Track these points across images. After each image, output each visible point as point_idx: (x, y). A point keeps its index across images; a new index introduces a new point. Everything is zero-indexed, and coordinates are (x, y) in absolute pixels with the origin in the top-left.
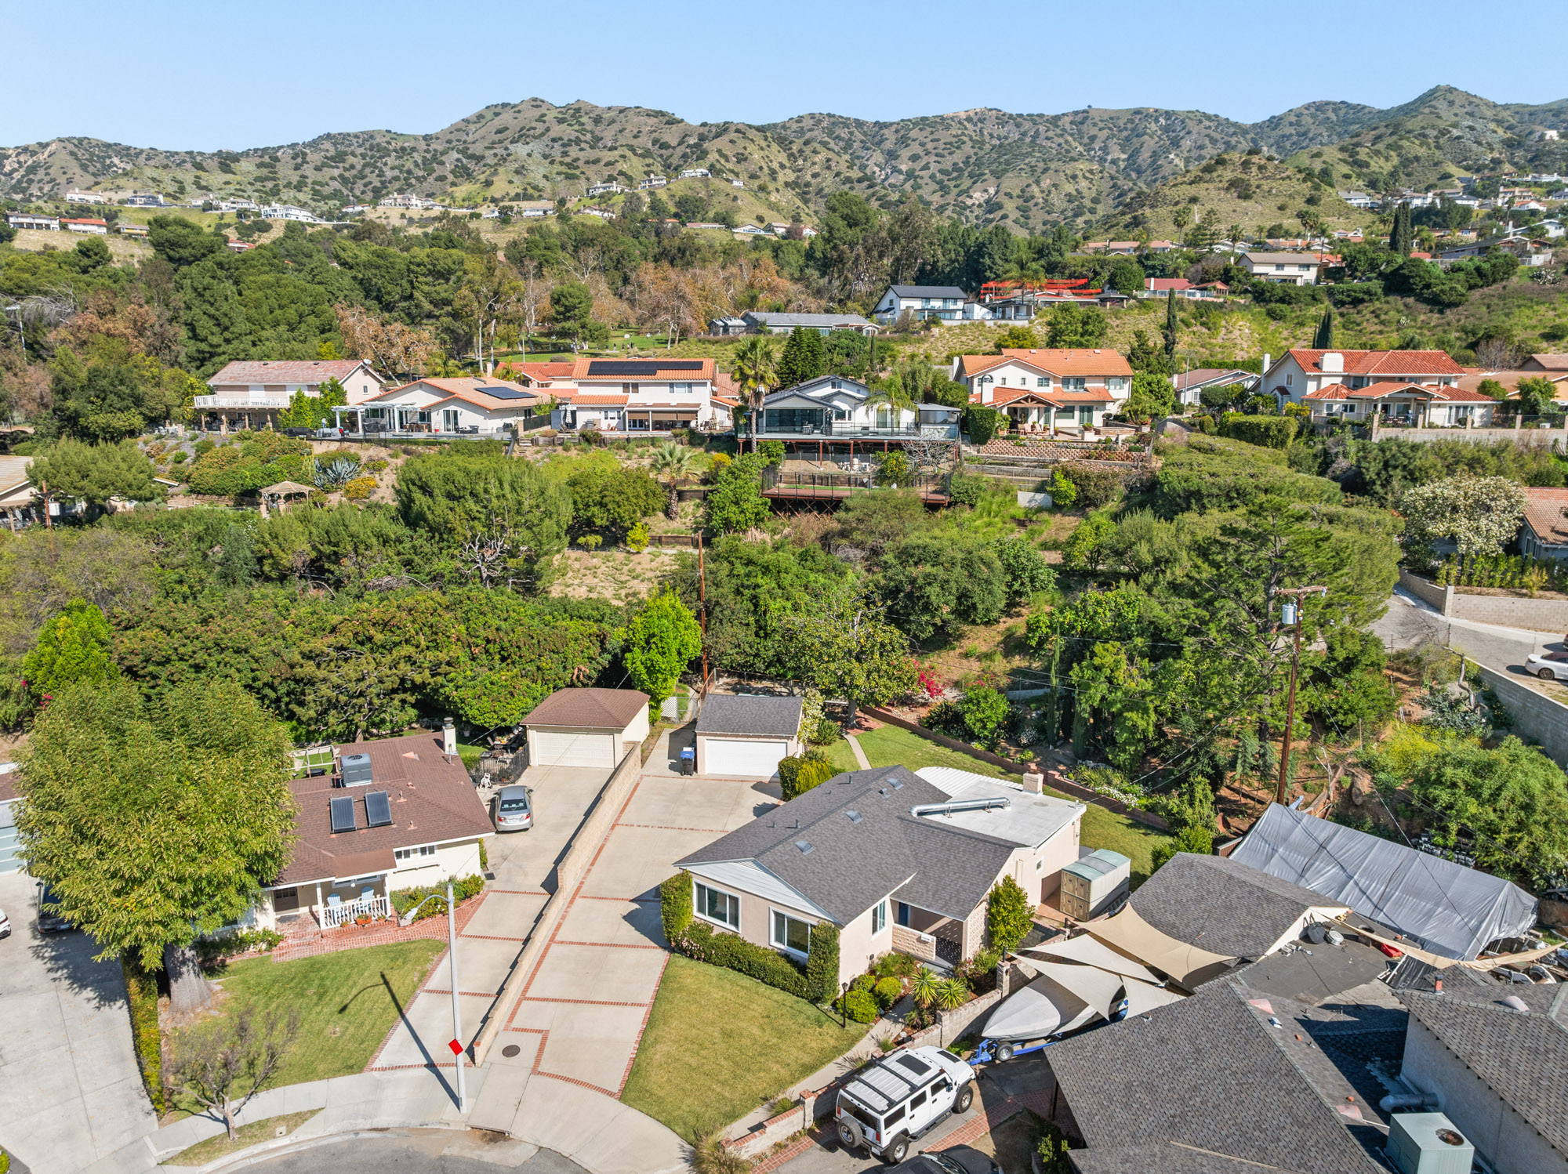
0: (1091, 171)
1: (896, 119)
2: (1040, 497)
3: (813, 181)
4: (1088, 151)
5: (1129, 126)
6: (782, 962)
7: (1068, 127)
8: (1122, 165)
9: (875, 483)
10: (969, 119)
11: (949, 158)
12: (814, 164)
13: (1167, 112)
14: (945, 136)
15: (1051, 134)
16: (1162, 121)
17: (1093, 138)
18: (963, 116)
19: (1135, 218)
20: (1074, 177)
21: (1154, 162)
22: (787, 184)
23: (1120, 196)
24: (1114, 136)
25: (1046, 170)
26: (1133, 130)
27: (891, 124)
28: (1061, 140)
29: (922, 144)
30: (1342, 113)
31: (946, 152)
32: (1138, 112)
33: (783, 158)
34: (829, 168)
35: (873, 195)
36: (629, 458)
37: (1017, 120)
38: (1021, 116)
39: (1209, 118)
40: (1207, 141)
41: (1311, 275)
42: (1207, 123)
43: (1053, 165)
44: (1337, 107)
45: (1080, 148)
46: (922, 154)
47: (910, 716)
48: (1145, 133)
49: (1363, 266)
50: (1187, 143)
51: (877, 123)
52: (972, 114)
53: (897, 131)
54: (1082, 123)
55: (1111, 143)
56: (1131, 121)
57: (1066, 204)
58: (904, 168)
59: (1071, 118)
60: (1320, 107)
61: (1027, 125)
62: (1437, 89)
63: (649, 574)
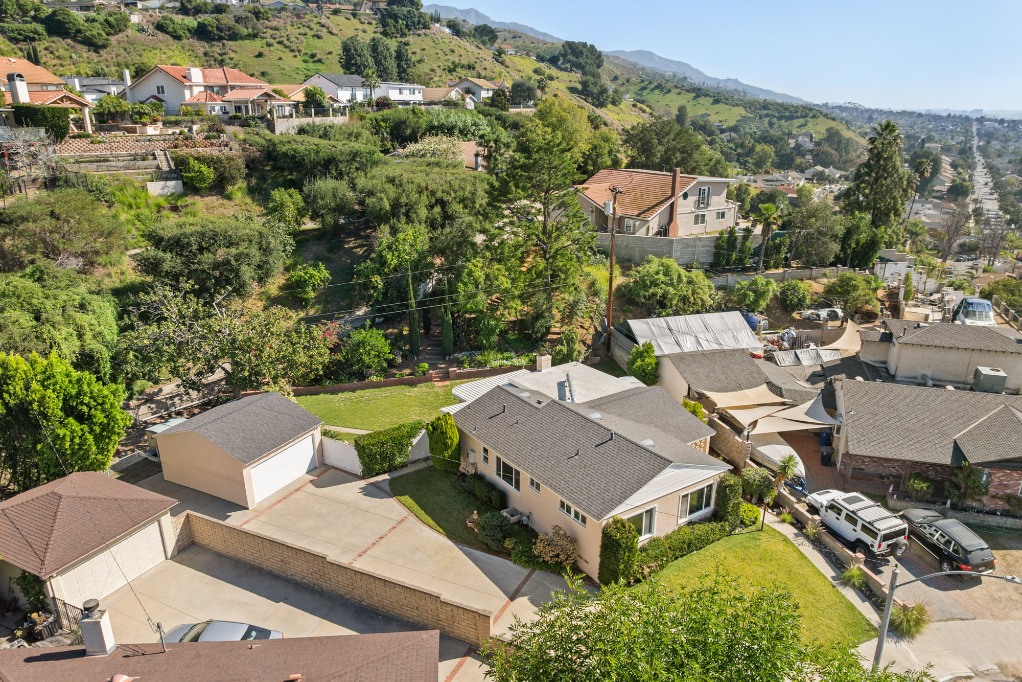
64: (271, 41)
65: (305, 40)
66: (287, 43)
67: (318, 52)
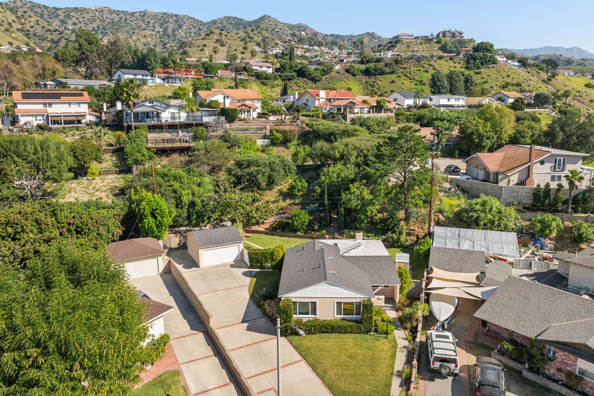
0: (152, 35)
1: (64, 7)
2: (266, 140)
3: (31, 29)
4: (148, 27)
5: (162, 19)
6: (346, 323)
7: (138, 17)
8: (161, 33)
9: (192, 141)
10: (96, 10)
11: (90, 25)
12: (31, 22)
13: (176, 15)
14: (88, 16)
15: (132, 19)
16: (174, 18)
17: (149, 22)
18: (94, 9)
19: (184, 51)
20: (145, 36)
21: (173, 33)
22: (18, 30)
23: (164, 45)
24: (157, 22)
25: (133, 33)
26: (164, 20)
27: (61, 9)
28: (136, 22)
29: (77, 19)
30: (236, 20)
31: (89, 23)
32: (165, 14)
33: (13, 17)
34: (38, 24)
35: (63, 37)
36: (67, 136)
37: (117, 12)
38: (118, 11)
39: (191, 18)
40: (192, 27)
41: (270, 71)
42: (191, 20)
43: (136, 31)
44: (235, 18)
45: (144, 26)
46: (78, 23)
47: (261, 228)
48: (168, 22)
49: (288, 67)
50: (184, 27)
51: (54, 8)
52: (97, 9)
53: (64, 12)
54: (144, 16)
55: (156, 25)
56: (163, 17)
57: (143, 47)
58: (70, 28)
59: (139, 14)
60: (229, 18)
61: (122, 15)
62: (264, 16)
63: (104, 189)
64: (400, 74)
65: (419, 74)
66: (409, 75)
67: (424, 79)
